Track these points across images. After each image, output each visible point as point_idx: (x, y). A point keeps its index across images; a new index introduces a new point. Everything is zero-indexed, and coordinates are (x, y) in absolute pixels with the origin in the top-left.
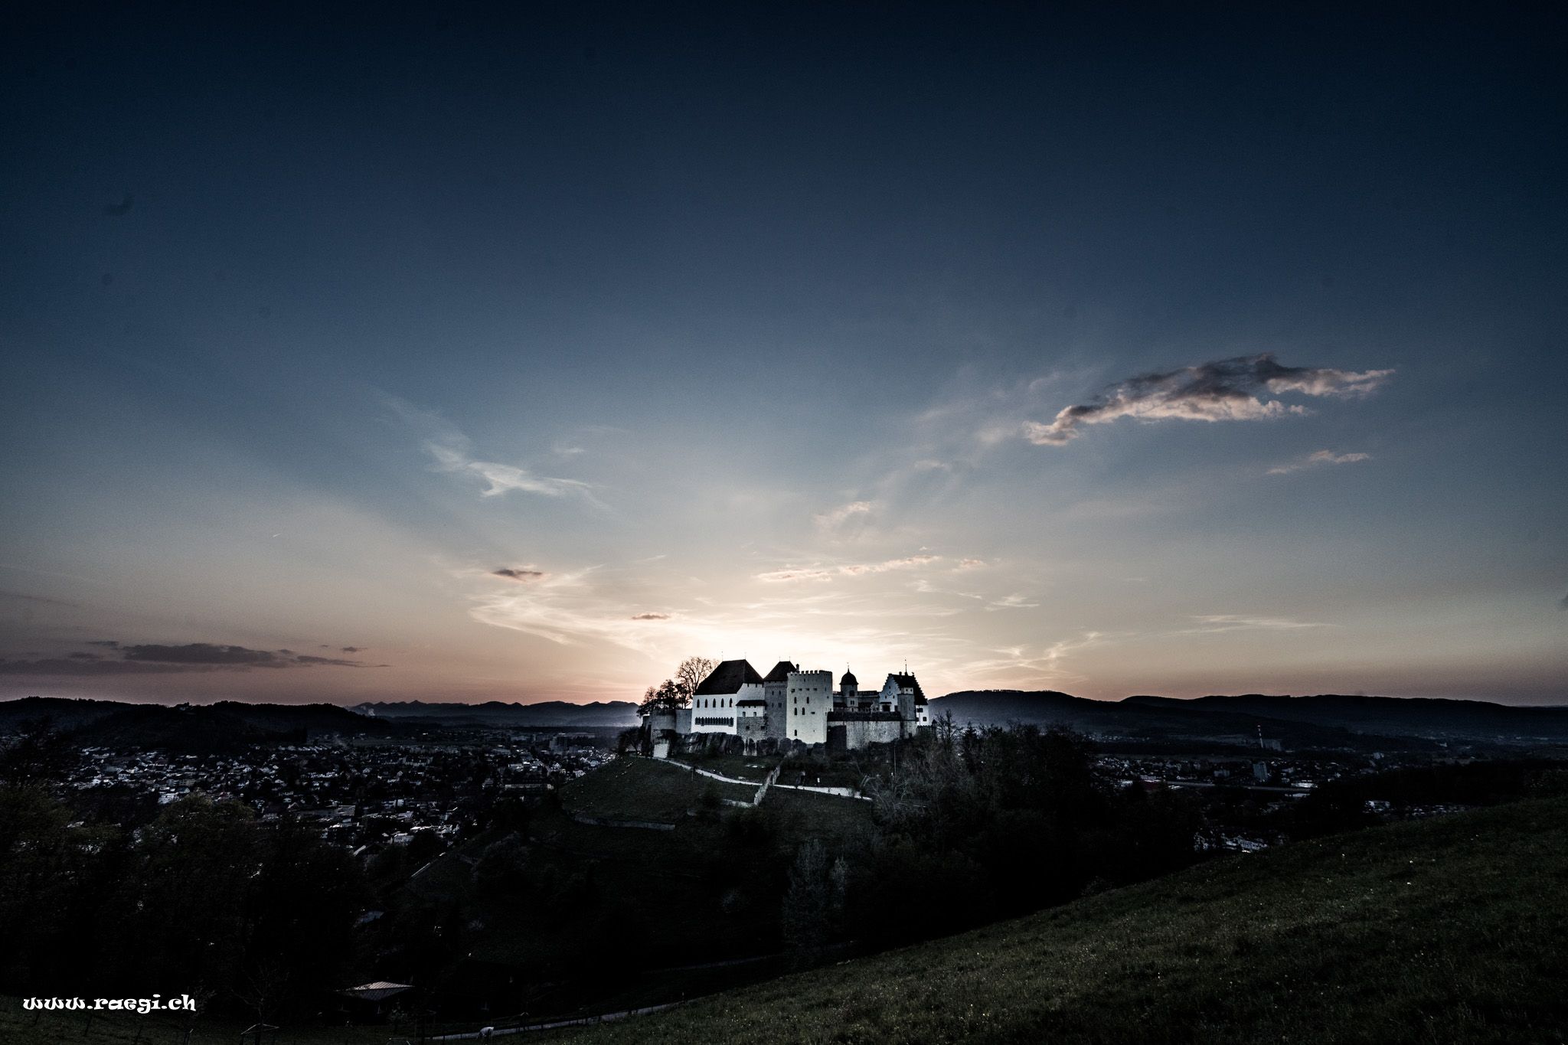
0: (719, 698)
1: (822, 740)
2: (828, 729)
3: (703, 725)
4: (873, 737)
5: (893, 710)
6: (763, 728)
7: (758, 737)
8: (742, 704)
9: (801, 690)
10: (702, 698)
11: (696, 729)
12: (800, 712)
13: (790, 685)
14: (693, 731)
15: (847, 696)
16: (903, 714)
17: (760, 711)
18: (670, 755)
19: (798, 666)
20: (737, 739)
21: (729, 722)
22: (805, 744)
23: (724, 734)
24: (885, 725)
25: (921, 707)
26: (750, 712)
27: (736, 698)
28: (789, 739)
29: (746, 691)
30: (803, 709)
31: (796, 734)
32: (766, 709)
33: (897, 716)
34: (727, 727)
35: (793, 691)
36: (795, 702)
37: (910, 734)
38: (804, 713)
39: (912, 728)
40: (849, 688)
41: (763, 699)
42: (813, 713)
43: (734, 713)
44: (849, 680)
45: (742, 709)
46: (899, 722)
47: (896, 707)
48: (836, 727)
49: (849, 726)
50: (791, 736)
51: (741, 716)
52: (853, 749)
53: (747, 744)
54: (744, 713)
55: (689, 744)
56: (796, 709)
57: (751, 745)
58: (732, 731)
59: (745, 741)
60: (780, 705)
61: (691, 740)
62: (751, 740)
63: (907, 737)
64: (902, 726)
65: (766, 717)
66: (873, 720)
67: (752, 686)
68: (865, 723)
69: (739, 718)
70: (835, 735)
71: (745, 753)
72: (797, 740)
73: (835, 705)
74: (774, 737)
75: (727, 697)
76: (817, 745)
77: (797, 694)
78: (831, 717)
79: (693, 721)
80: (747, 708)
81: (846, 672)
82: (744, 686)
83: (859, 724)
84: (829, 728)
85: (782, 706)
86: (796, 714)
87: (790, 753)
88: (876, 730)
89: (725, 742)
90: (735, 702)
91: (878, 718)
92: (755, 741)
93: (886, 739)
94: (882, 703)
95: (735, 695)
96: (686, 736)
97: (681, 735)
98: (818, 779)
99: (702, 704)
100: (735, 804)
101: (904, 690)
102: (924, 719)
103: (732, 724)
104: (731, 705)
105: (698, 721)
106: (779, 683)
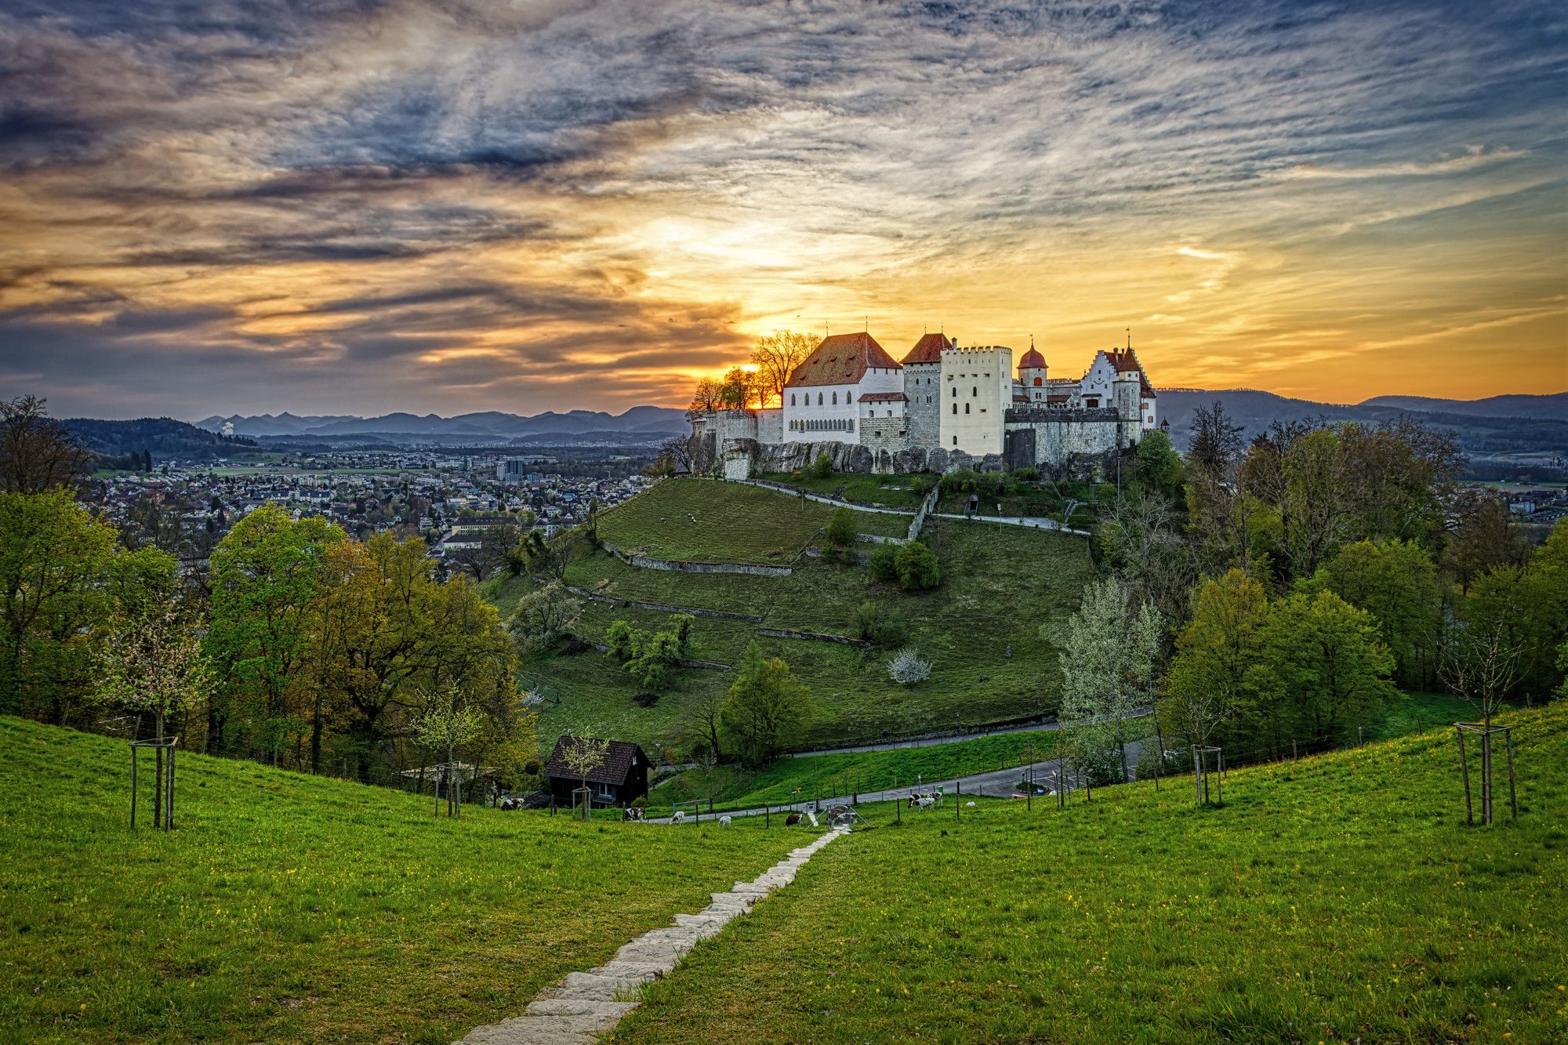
0: (828, 391)
1: (998, 449)
2: (1006, 434)
3: (803, 431)
4: (1077, 446)
5: (1103, 404)
6: (902, 433)
7: (895, 447)
8: (867, 398)
9: (962, 376)
10: (800, 392)
11: (791, 437)
12: (961, 409)
13: (945, 370)
14: (786, 441)
15: (1031, 384)
16: (1121, 413)
17: (898, 409)
18: (752, 475)
19: (954, 339)
20: (861, 451)
21: (847, 426)
22: (970, 457)
23: (841, 444)
24: (1094, 428)
25: (1146, 400)
26: (881, 410)
27: (857, 391)
28: (944, 450)
29: (873, 380)
30: (968, 405)
31: (955, 443)
32: (907, 406)
33: (1113, 415)
34: (845, 433)
35: (951, 378)
36: (954, 395)
37: (1132, 442)
38: (968, 411)
39: (1135, 432)
40: (1033, 372)
41: (902, 390)
42: (984, 411)
43: (856, 412)
44: (1034, 360)
45: (866, 406)
46: (1115, 424)
47: (1109, 401)
48: (1018, 432)
49: (1040, 429)
50: (949, 447)
51: (867, 416)
52: (1045, 464)
53: (877, 458)
54: (872, 412)
55: (781, 460)
56: (955, 405)
57: (885, 460)
58: (853, 439)
59: (873, 453)
60: (929, 400)
61: (784, 454)
62: (884, 452)
63: (1127, 445)
64: (1119, 428)
65: (906, 419)
66: (1077, 421)
67: (881, 372)
68: (1064, 425)
69: (862, 421)
70: (1017, 445)
71: (874, 471)
72: (956, 451)
73: (1015, 398)
74: (920, 447)
75: (842, 390)
76: (988, 458)
77: (957, 383)
78: (1010, 416)
79: (786, 426)
80: (875, 404)
81: (1028, 349)
82: (870, 371)
83: (1054, 427)
84: (1007, 432)
85: (933, 400)
86: (955, 412)
87: (950, 470)
88: (1080, 436)
89: (840, 456)
90: (856, 396)
91: (1081, 418)
92: (891, 453)
93: (1096, 449)
94: (1084, 396)
95: (856, 386)
96: (775, 448)
97: (766, 447)
98: (999, 506)
99: (800, 401)
100: (880, 540)
101: (1125, 375)
102: (1151, 419)
103: (851, 429)
104: (849, 401)
105: (793, 425)
106: (926, 367)
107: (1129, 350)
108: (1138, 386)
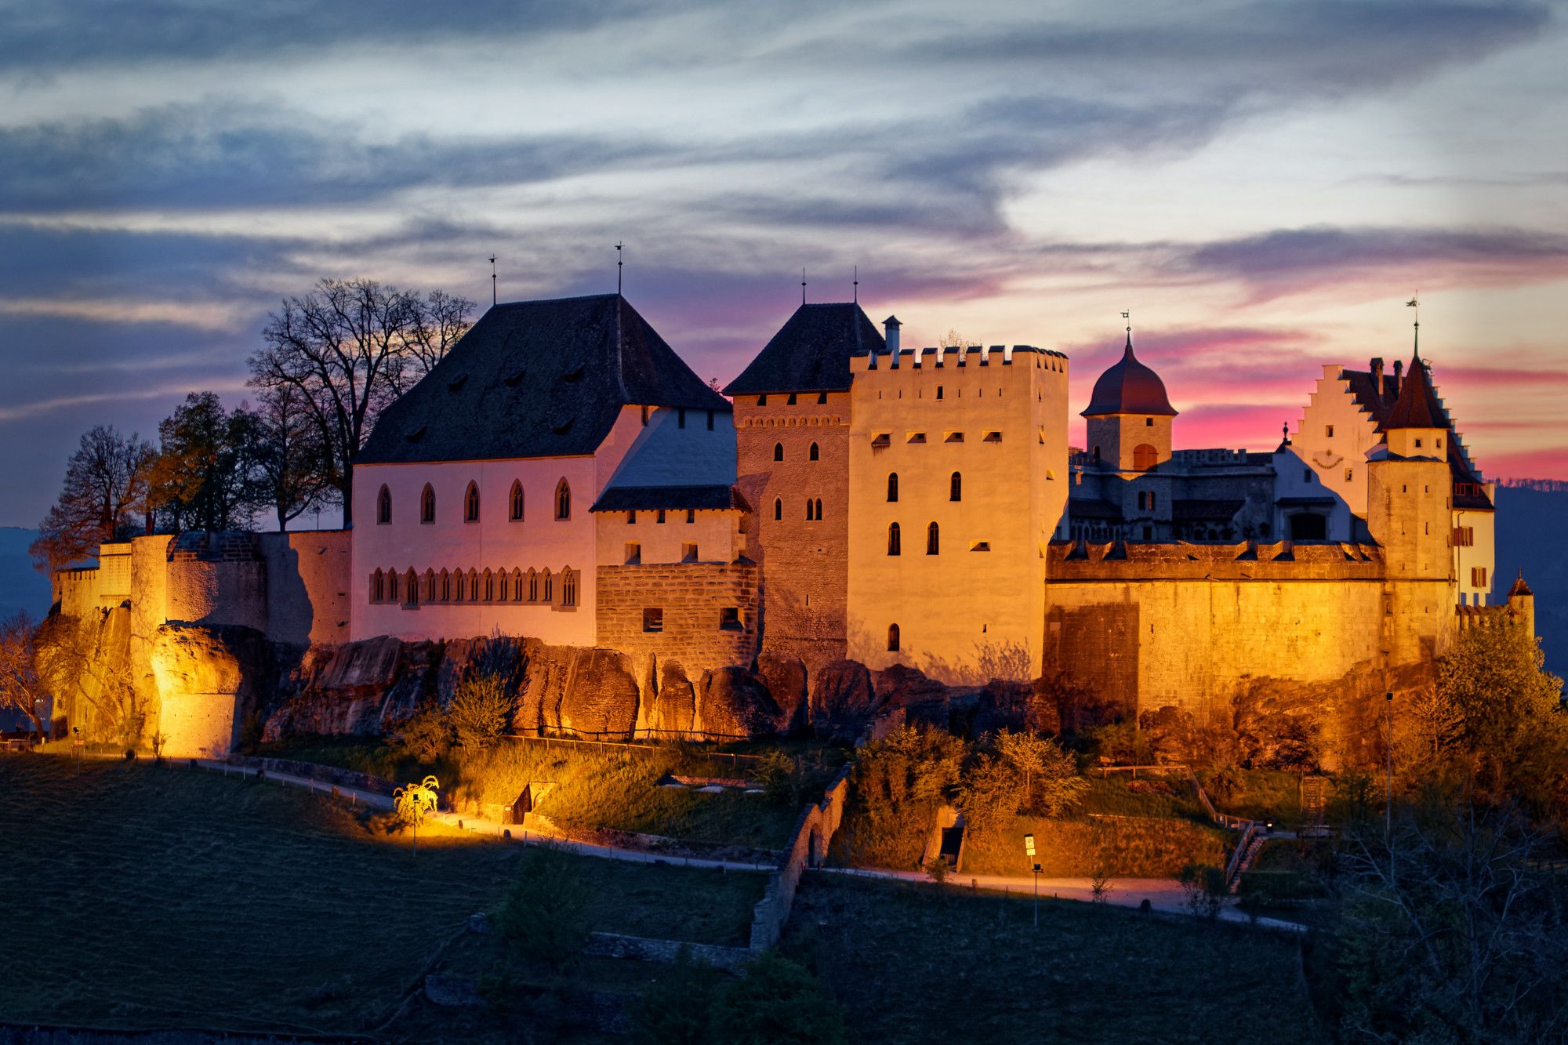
1: (1028, 662)
2: (1049, 618)
3: (413, 602)
4: (1262, 655)
5: (1342, 532)
6: (727, 613)
7: (708, 657)
8: (617, 502)
9: (920, 439)
10: (405, 480)
11: (375, 623)
12: (914, 540)
13: (864, 416)
14: (359, 633)
16: (1395, 556)
17: (718, 533)
18: (245, 742)
19: (894, 323)
20: (599, 666)
21: (554, 592)
24: (1308, 599)
25: (1468, 519)
26: (663, 538)
27: (586, 477)
28: (859, 668)
29: (636, 446)
30: (934, 529)
31: (895, 644)
33: (1368, 565)
35: (880, 446)
36: (893, 496)
37: (1426, 643)
38: (933, 548)
39: (1433, 615)
40: (1132, 430)
41: (728, 480)
42: (984, 547)
43: (585, 547)
44: (1133, 389)
45: (617, 526)
46: (1376, 589)
47: (1359, 521)
48: (1089, 612)
49: (1153, 602)
50: (877, 658)
51: (620, 559)
52: (1167, 713)
54: (635, 547)
55: (343, 696)
56: (895, 529)
57: (676, 693)
58: (575, 632)
60: (814, 510)
61: (353, 676)
62: (671, 672)
63: (1411, 654)
64: (1388, 601)
65: (746, 568)
66: (1264, 580)
67: (664, 420)
68: (1224, 591)
69: (605, 575)
70: (1088, 651)
72: (899, 671)
73: (1078, 509)
75: (539, 474)
76: (994, 693)
77: (902, 459)
78: (1061, 562)
79: (361, 589)
80: (646, 518)
82: (630, 416)
83: (1198, 597)
84: (1055, 614)
85: (826, 512)
86: (895, 549)
88: (1274, 626)
90: (584, 494)
91: (1276, 569)
94: (1285, 503)
95: (582, 463)
96: (324, 655)
97: (297, 652)
98: (1030, 842)
99: (405, 506)
100: (664, 949)
101: (1404, 440)
102: (1477, 577)
103: (570, 599)
104: (563, 511)
105: (384, 587)
106: (805, 407)
107: (1417, 363)
108: (1444, 471)
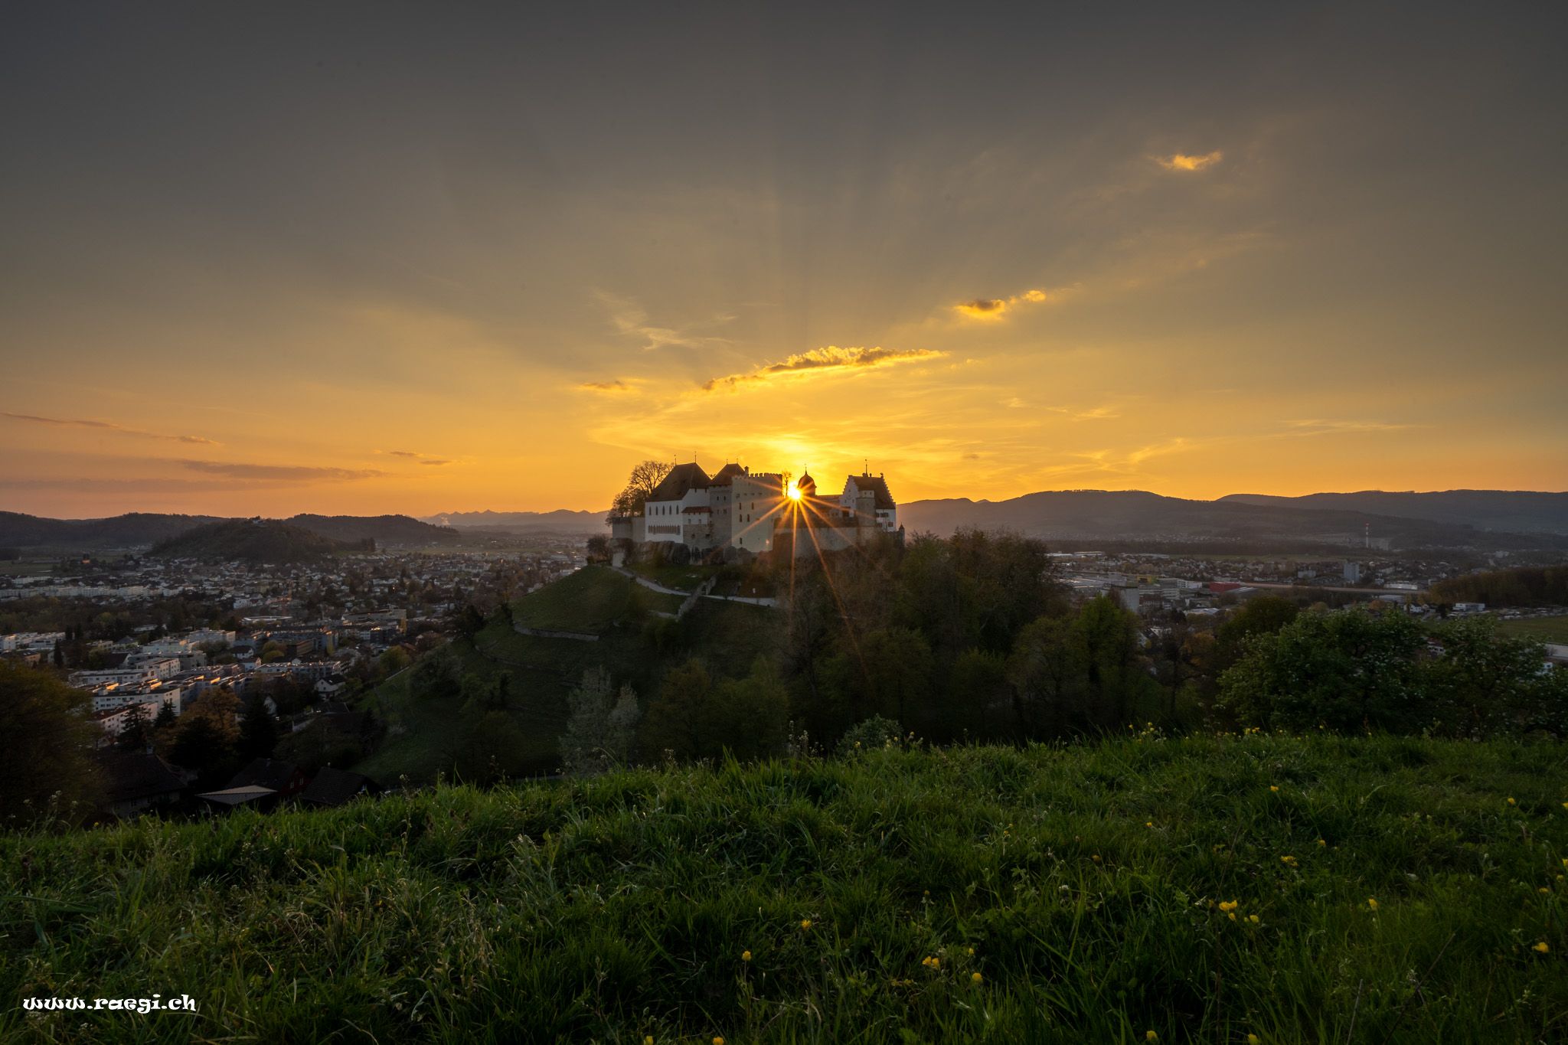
0: (668, 505)
1: (767, 545)
2: (774, 536)
3: (654, 533)
6: (708, 536)
7: (703, 546)
8: (688, 510)
9: (746, 494)
10: (654, 505)
11: (650, 537)
12: (744, 518)
13: (735, 491)
14: (645, 540)
17: (704, 518)
18: (626, 564)
19: (747, 468)
20: (683, 547)
21: (675, 530)
22: (750, 553)
23: (672, 543)
26: (695, 519)
27: (682, 504)
28: (734, 548)
29: (693, 497)
30: (748, 516)
31: (741, 543)
32: (711, 516)
34: (674, 535)
35: (738, 497)
36: (740, 508)
38: (748, 520)
41: (708, 505)
42: (760, 519)
43: (679, 520)
44: (808, 483)
45: (688, 517)
47: (855, 512)
48: (782, 535)
49: (797, 533)
50: (738, 546)
51: (687, 523)
53: (693, 553)
54: (690, 520)
55: (644, 554)
56: (741, 516)
57: (697, 555)
58: (679, 539)
59: (691, 549)
60: (725, 511)
61: (647, 549)
62: (697, 549)
65: (711, 525)
66: (826, 527)
67: (701, 491)
69: (685, 526)
70: (780, 544)
71: (691, 562)
72: (741, 548)
74: (719, 545)
75: (674, 504)
76: (760, 551)
77: (742, 500)
78: (778, 524)
79: (647, 530)
80: (692, 514)
81: (803, 474)
82: (691, 491)
84: (776, 535)
85: (728, 512)
86: (741, 520)
87: (736, 561)
89: (671, 551)
90: (681, 510)
92: (700, 550)
93: (837, 546)
94: (841, 508)
95: (683, 501)
96: (641, 544)
97: (636, 544)
103: (679, 533)
104: (678, 513)
105: (650, 529)
106: (723, 488)
